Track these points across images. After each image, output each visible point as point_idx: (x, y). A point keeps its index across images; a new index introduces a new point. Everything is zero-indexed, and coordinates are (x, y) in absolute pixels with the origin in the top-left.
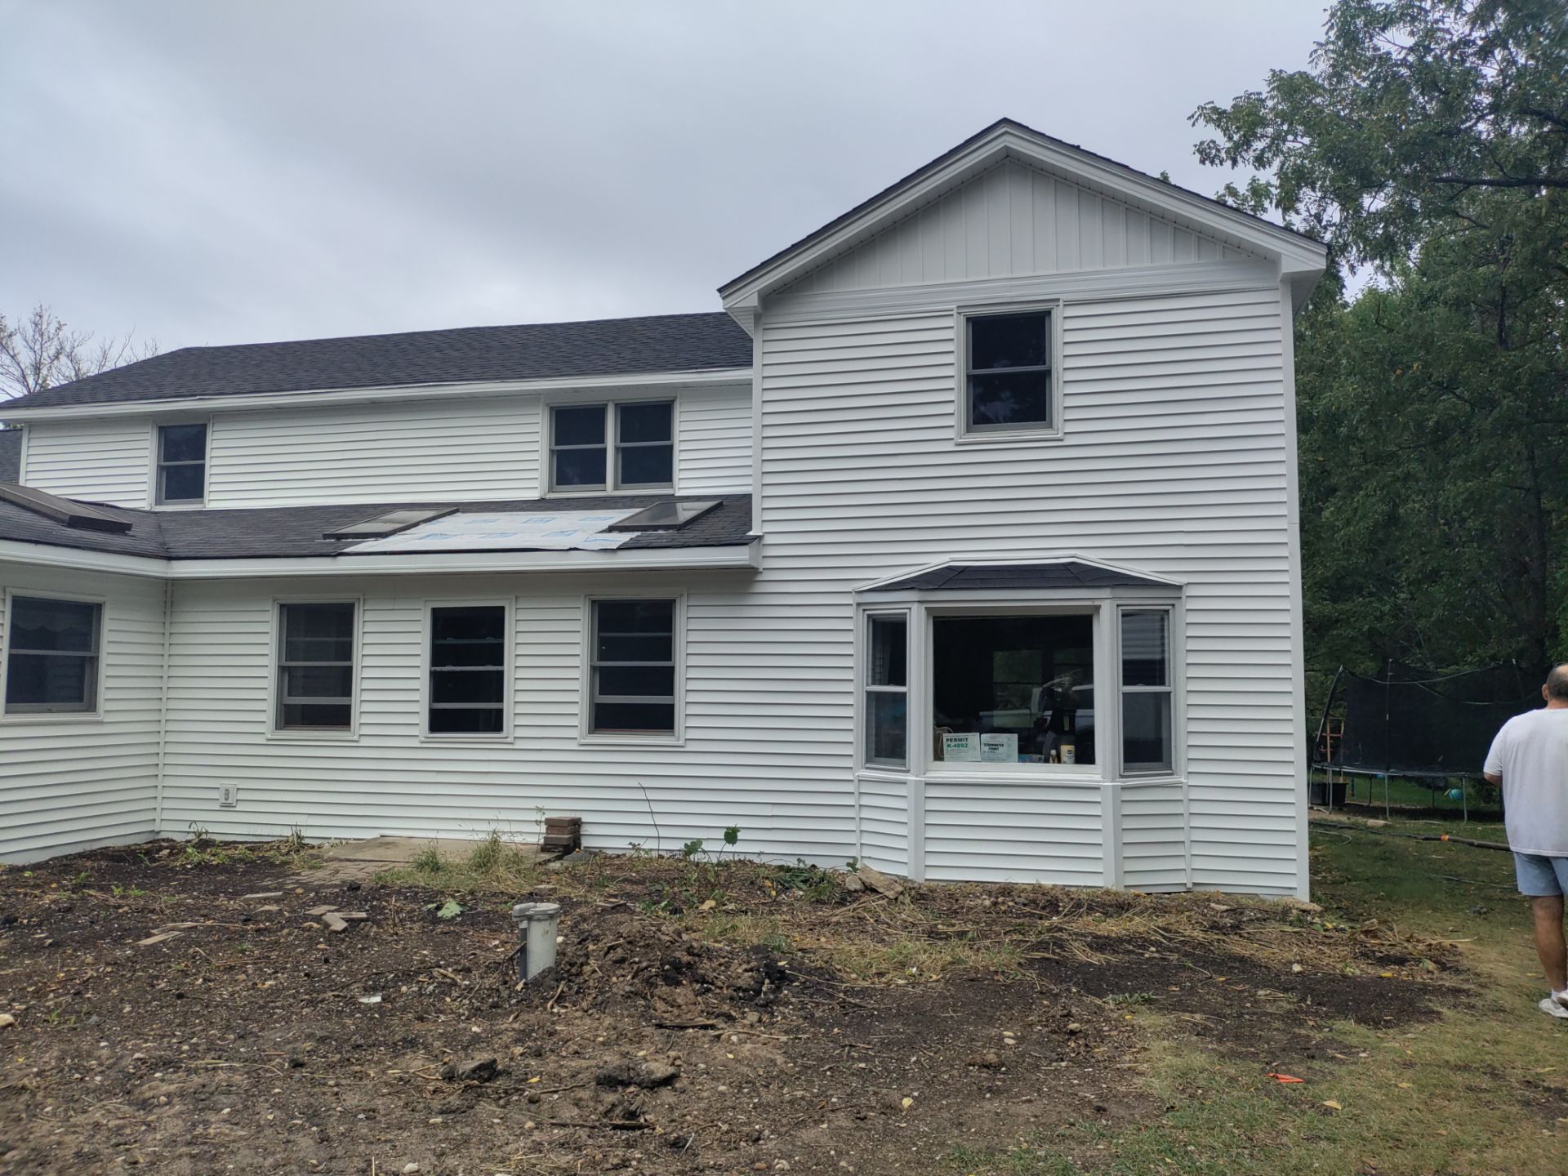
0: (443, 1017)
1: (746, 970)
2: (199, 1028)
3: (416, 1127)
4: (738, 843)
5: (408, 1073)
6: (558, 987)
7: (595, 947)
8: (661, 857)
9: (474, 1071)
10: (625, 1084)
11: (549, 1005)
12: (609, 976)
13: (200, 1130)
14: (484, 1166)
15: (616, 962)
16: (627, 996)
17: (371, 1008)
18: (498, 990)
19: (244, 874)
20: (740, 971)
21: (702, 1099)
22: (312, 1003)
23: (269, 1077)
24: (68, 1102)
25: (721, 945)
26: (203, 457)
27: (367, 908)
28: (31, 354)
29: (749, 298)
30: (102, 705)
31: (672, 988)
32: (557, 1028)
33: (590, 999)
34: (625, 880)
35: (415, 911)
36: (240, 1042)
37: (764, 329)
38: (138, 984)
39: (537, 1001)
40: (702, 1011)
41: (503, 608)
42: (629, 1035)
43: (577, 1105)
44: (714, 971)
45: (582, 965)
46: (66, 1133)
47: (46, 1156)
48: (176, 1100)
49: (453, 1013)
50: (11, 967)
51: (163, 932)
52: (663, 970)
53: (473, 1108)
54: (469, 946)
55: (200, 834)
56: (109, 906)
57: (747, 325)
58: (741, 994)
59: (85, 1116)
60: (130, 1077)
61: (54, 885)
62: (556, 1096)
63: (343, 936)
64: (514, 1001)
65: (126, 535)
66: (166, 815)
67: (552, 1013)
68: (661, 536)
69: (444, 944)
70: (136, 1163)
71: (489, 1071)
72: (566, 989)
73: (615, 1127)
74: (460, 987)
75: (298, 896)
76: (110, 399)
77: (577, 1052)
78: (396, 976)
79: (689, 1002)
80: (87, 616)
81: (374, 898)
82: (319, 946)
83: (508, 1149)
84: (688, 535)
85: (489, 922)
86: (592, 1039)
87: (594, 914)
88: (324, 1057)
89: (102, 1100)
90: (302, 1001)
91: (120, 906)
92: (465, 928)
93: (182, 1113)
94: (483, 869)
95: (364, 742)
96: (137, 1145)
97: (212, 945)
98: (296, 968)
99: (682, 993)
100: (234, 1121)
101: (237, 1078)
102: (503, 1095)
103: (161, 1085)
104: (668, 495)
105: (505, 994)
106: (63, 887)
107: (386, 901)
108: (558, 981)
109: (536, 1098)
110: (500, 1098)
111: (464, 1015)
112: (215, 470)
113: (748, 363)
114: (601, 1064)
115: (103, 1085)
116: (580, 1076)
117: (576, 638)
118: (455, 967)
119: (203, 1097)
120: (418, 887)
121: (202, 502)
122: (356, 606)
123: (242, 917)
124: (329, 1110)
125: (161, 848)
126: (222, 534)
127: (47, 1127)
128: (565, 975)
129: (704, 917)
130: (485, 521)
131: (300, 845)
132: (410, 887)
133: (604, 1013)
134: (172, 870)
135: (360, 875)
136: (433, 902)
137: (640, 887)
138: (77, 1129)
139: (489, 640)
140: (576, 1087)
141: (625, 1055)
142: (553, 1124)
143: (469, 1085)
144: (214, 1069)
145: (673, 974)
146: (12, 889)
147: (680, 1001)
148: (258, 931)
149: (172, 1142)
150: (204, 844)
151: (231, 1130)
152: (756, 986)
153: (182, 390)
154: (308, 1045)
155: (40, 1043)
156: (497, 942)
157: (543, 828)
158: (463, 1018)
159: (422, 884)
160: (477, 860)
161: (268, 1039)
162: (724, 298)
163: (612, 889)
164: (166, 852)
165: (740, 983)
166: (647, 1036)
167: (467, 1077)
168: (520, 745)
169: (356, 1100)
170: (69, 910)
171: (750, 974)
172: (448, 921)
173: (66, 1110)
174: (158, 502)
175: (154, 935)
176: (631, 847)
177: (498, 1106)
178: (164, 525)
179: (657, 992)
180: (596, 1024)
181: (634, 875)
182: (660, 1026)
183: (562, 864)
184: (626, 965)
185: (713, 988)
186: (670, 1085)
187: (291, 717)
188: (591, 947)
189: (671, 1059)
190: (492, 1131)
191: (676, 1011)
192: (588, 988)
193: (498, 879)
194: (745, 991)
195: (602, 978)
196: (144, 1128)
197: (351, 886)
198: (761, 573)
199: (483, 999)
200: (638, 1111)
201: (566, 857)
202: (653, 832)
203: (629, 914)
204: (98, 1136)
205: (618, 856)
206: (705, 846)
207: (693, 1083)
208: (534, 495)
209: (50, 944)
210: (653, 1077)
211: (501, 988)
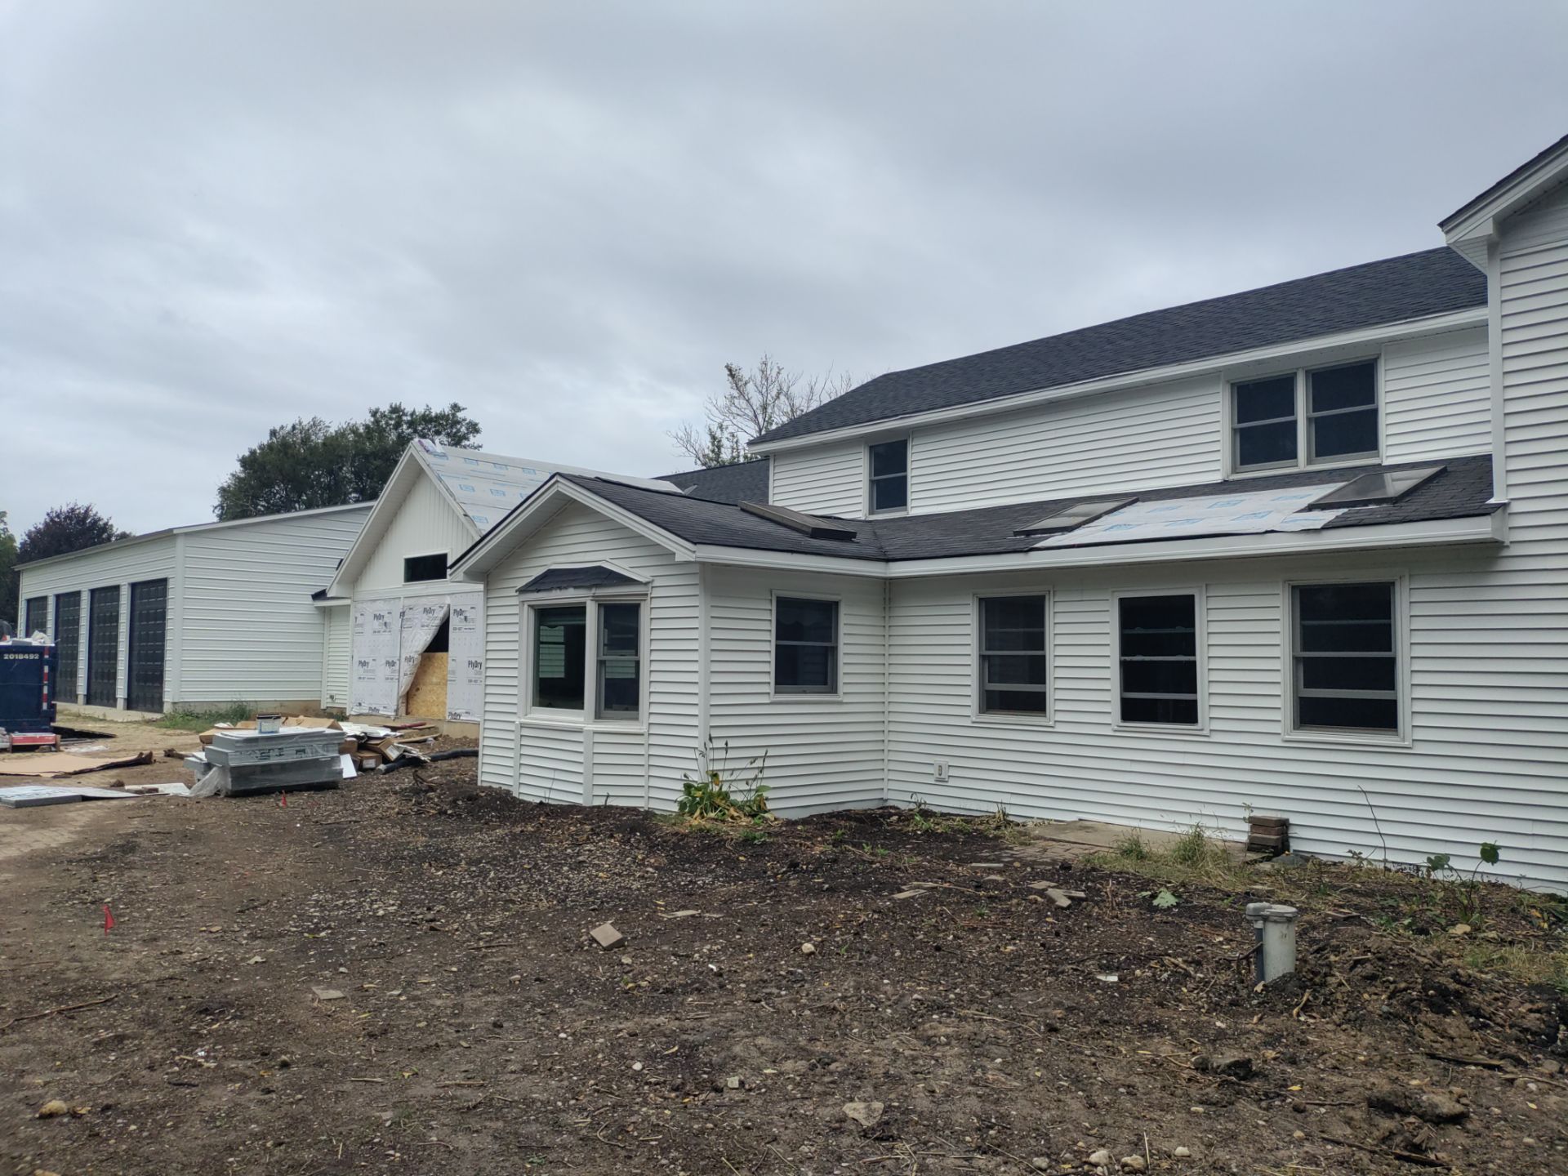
0: (1182, 1008)
1: (1531, 1011)
2: (960, 980)
3: (1178, 1112)
4: (1498, 863)
5: (1159, 1056)
6: (1303, 995)
7: (1337, 959)
8: (1387, 869)
9: (1229, 1066)
10: (1405, 1113)
11: (1295, 1011)
12: (1359, 992)
13: (979, 1073)
14: (1257, 1167)
15: (1365, 978)
16: (1387, 1016)
17: (1109, 986)
18: (1235, 988)
19: (965, 843)
20: (1523, 1010)
21: (1504, 1147)
22: (1052, 972)
23: (1028, 1037)
24: (870, 1027)
25: (1489, 977)
26: (905, 470)
27: (1083, 888)
28: (760, 397)
29: (1483, 225)
30: (842, 688)
31: (1441, 1016)
32: (1309, 1038)
33: (1340, 1013)
34: (1350, 891)
35: (1129, 896)
36: (996, 999)
37: (1502, 260)
38: (901, 933)
39: (1280, 1006)
40: (1482, 1049)
41: (1192, 597)
42: (1395, 1059)
43: (1349, 1124)
44: (1490, 1004)
45: (1326, 975)
46: (873, 1054)
47: (862, 1072)
48: (954, 1042)
49: (1192, 1004)
50: (803, 904)
51: (911, 888)
52: (1427, 995)
53: (1233, 1104)
54: (1193, 938)
55: (920, 804)
56: (864, 861)
57: (1478, 259)
58: (1529, 1037)
59: (885, 1042)
60: (913, 1014)
61: (819, 839)
62: (1323, 1110)
63: (1068, 912)
64: (1255, 1002)
65: (853, 542)
66: (893, 786)
67: (1299, 1021)
68: (1373, 512)
69: (1168, 934)
70: (934, 1092)
71: (1243, 1070)
72: (1311, 998)
73: (1399, 1157)
74: (1194, 978)
75: (1016, 869)
76: (833, 427)
77: (1335, 1068)
78: (1127, 958)
79: (1464, 1035)
80: (827, 612)
81: (1088, 880)
82: (1047, 919)
83: (1281, 1154)
84: (1408, 508)
85: (1208, 917)
86: (1351, 1055)
87: (1324, 923)
88: (1075, 1026)
89: (895, 1031)
90: (1044, 969)
91: (873, 862)
92: (1184, 920)
93: (961, 1054)
94: (1189, 863)
95: (1059, 728)
96: (931, 1076)
97: (953, 906)
98: (1031, 937)
99: (1454, 1024)
100: (1008, 1071)
101: (1001, 1032)
102: (1263, 1098)
103: (941, 1027)
104: (1374, 466)
105: (1244, 993)
106: (826, 841)
107: (1102, 884)
108: (1304, 988)
109: (1302, 1108)
110: (1261, 1100)
111: (1203, 1007)
112: (915, 480)
113: (1483, 302)
114: (1369, 1086)
115: (893, 1017)
116: (1347, 1093)
117: (1276, 626)
118: (1185, 958)
119: (977, 1044)
120: (1128, 873)
121: (906, 510)
122: (1047, 598)
123: (974, 884)
124: (1090, 1078)
125: (891, 815)
126: (927, 537)
127: (857, 1046)
128: (1308, 983)
129: (1457, 942)
130: (1168, 509)
131: (1005, 821)
132: (1121, 873)
133: (1360, 1030)
134: (905, 834)
135: (1068, 856)
136: (1146, 891)
137: (1369, 901)
138: (881, 1053)
139: (1180, 630)
140: (1344, 1104)
141: (1395, 1081)
142: (1324, 1139)
143: (1226, 1080)
144: (980, 1020)
145: (1439, 1001)
146: (791, 839)
147: (1452, 1032)
148: (990, 897)
149: (958, 1080)
150: (926, 814)
151: (1006, 1079)
152: (1552, 1031)
153: (886, 412)
154: (1059, 1013)
155: (837, 972)
156: (1221, 939)
157: (1246, 827)
158: (1202, 1010)
159: (1133, 871)
160: (1182, 852)
161: (1021, 1001)
162: (1447, 233)
163: (1336, 898)
164: (895, 818)
165: (1526, 1024)
166: (1418, 1065)
167: (1223, 1072)
168: (1216, 738)
169: (1114, 1074)
170: (835, 861)
171: (1538, 1015)
172: (1165, 910)
173: (869, 1034)
174: (871, 512)
175: (903, 891)
176: (1351, 855)
177: (1260, 1108)
178: (879, 532)
179: (1421, 1017)
180: (1352, 1041)
181: (1359, 886)
182: (1432, 1056)
183: (1273, 866)
184: (1378, 983)
185: (1492, 1024)
186: (1460, 1124)
187: (993, 702)
188: (1333, 958)
189: (1456, 1096)
190: (1257, 1132)
191: (1448, 1044)
192: (1337, 1001)
193: (1207, 874)
194: (1534, 1034)
195: (1352, 992)
196: (933, 1062)
197: (1062, 865)
198: (1508, 547)
199: (1220, 994)
200: (1424, 1145)
201: (1274, 859)
202: (1378, 842)
203: (1366, 928)
204: (899, 1062)
205: (1335, 864)
206: (1453, 863)
207: (1488, 1128)
208: (1217, 478)
209: (827, 889)
210: (1437, 1111)
211: (1239, 986)
